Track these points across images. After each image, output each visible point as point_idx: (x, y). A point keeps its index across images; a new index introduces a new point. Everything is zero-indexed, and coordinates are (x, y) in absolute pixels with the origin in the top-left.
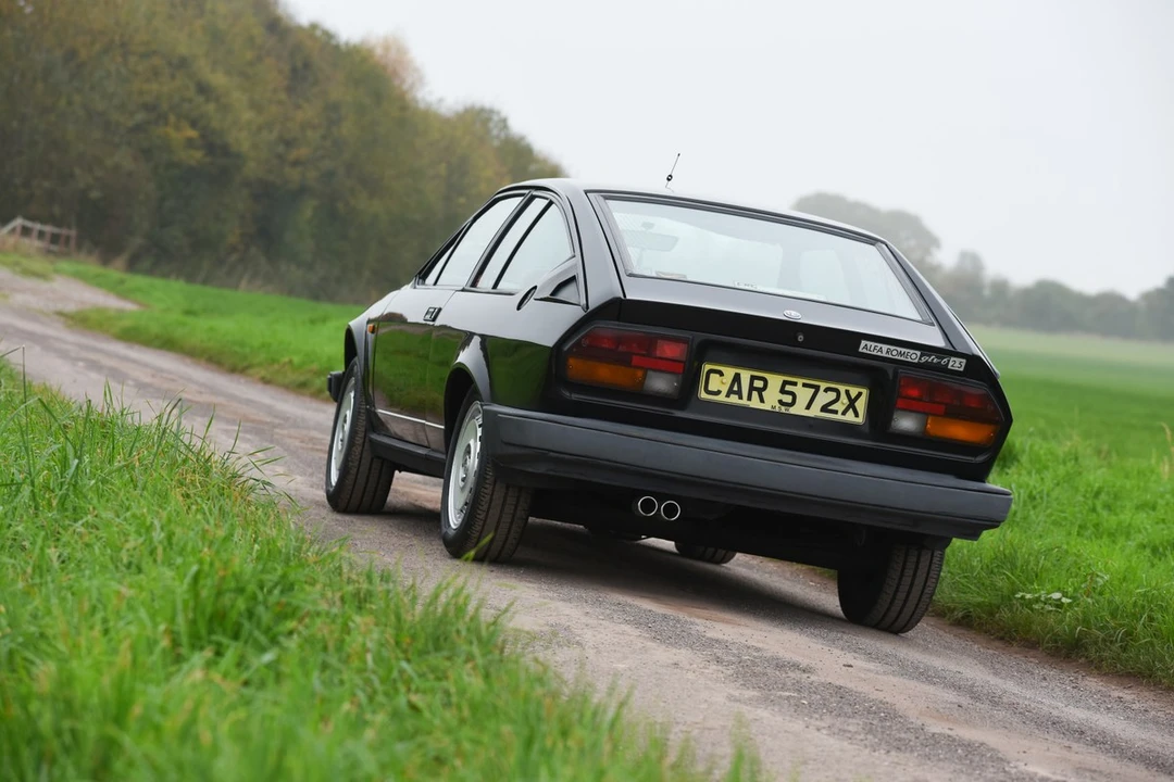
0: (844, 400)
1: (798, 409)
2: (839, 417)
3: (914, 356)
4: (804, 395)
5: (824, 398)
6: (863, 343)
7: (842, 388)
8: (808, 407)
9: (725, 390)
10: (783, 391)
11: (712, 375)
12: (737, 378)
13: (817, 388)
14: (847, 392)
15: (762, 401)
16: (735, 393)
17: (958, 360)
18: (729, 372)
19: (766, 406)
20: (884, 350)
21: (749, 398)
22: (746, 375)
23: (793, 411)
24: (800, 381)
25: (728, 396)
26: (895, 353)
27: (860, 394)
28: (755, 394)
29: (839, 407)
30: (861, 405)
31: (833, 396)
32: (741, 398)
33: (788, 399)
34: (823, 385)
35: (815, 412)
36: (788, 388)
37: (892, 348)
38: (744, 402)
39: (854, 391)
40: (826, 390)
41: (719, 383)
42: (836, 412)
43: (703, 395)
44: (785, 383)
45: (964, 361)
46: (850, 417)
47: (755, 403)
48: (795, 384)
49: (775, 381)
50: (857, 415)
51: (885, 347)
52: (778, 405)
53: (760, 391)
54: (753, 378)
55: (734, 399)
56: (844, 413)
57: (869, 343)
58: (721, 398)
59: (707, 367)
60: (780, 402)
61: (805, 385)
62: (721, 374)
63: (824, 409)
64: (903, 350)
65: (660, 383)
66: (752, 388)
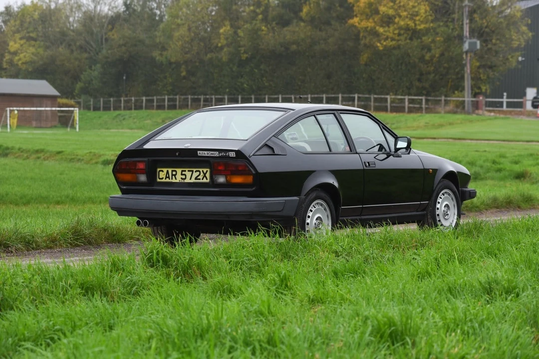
0: (202, 174)
1: (187, 180)
2: (201, 181)
3: (216, 154)
4: (188, 174)
5: (195, 174)
6: (198, 152)
7: (201, 170)
8: (190, 179)
9: (164, 177)
10: (182, 174)
11: (160, 172)
12: (168, 172)
13: (192, 171)
14: (203, 171)
15: (176, 179)
16: (168, 177)
17: (232, 153)
18: (165, 170)
19: (177, 181)
20: (206, 154)
21: (172, 179)
22: (170, 170)
23: (186, 181)
24: (187, 170)
25: (166, 179)
26: (209, 154)
27: (207, 171)
28: (173, 177)
29: (201, 177)
30: (208, 175)
31: (198, 173)
32: (169, 179)
33: (184, 177)
34: (195, 170)
35: (193, 180)
36: (183, 173)
37: (208, 152)
38: (171, 180)
39: (205, 170)
40: (196, 172)
41: (163, 174)
42: (200, 179)
43: (158, 180)
44: (182, 171)
45: (234, 153)
46: (205, 180)
47: (174, 180)
48: (185, 171)
49: (179, 171)
50: (207, 179)
51: (206, 152)
52: (181, 180)
53: (175, 175)
54: (172, 171)
55: (167, 180)
56: (203, 179)
57: (200, 152)
58: (164, 180)
59: (158, 170)
60: (181, 178)
61: (188, 171)
62: (163, 171)
63: (196, 179)
64: (212, 152)
65: (143, 178)
66: (172, 175)
